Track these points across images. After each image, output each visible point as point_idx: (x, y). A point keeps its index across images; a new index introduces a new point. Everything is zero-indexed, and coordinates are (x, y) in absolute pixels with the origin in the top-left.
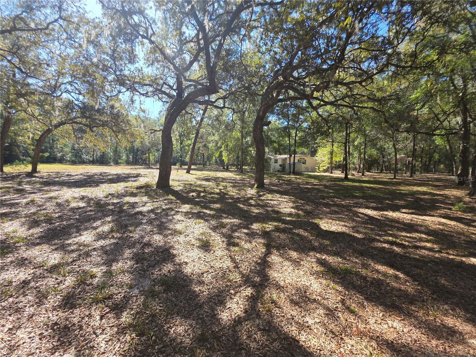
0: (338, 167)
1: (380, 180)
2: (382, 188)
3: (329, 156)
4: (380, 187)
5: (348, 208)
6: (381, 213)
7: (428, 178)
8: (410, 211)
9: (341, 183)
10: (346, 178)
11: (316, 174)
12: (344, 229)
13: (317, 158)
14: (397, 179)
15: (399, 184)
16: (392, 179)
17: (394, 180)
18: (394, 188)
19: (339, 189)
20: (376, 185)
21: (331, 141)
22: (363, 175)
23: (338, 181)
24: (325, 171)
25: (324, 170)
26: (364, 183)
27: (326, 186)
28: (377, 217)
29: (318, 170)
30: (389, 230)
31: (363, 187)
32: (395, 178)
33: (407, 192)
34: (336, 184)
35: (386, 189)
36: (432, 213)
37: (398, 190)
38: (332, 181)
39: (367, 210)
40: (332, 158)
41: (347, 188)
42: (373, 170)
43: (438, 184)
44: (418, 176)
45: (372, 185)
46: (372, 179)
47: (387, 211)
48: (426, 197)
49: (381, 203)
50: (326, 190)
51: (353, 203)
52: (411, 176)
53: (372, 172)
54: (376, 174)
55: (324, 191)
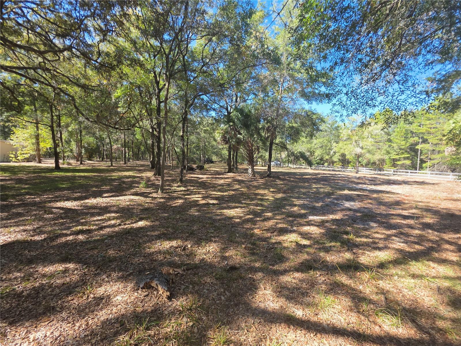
0: (48, 155)
1: (98, 168)
2: (97, 176)
3: (34, 141)
4: (95, 175)
5: (40, 206)
6: (82, 202)
7: (137, 164)
8: (112, 194)
9: (48, 175)
10: (57, 168)
11: (11, 164)
12: (20, 237)
13: (12, 142)
14: (114, 166)
15: (113, 171)
16: (110, 166)
17: (111, 167)
18: (107, 175)
19: (40, 183)
20: (91, 174)
21: (35, 121)
22: (81, 163)
23: (44, 172)
24: (28, 160)
25: (25, 159)
26: (79, 173)
27: (20, 181)
28: (76, 208)
29: (14, 160)
30: (82, 219)
31: (75, 177)
32: (112, 166)
33: (116, 177)
34: (40, 176)
35: (99, 176)
36: (127, 193)
37: (110, 176)
38: (34, 173)
39: (66, 202)
40: (38, 144)
41: (53, 180)
42: (95, 159)
43: (141, 168)
44: (131, 163)
45: (86, 174)
46: (90, 168)
47: (88, 199)
48: (129, 180)
49: (88, 191)
50: (17, 186)
51: (52, 198)
52: (125, 163)
53: (94, 161)
54: (97, 163)
55: (15, 187)
